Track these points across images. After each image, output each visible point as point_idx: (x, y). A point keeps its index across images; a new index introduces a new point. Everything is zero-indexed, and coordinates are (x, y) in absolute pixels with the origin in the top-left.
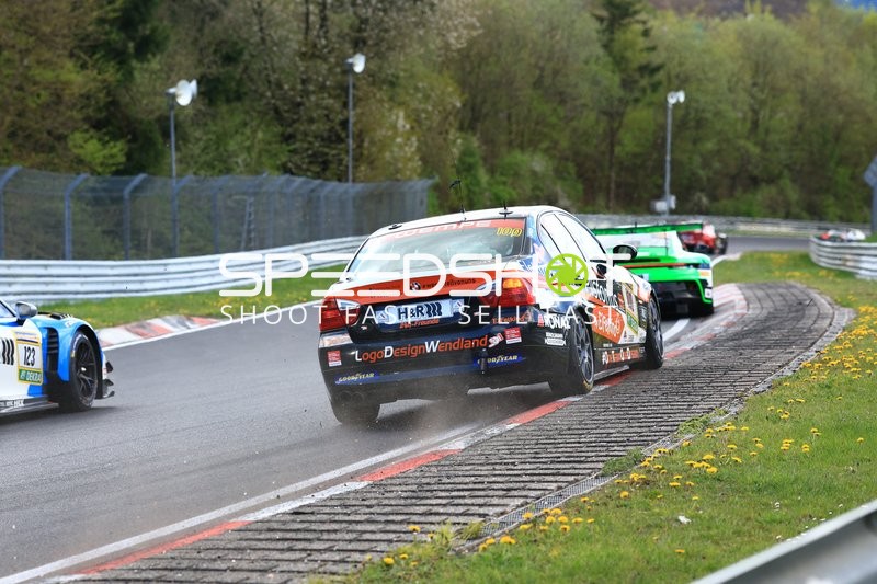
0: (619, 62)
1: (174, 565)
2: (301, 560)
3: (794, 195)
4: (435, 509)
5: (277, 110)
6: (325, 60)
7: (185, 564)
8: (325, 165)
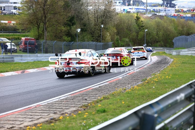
0: (138, 25)
1: (83, 94)
2: (101, 93)
3: (163, 44)
4: (119, 86)
5: (91, 33)
6: (98, 26)
7: (85, 94)
8: (98, 40)
